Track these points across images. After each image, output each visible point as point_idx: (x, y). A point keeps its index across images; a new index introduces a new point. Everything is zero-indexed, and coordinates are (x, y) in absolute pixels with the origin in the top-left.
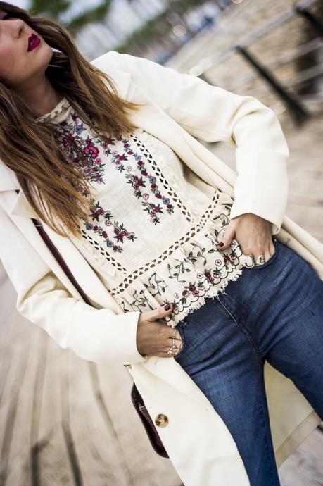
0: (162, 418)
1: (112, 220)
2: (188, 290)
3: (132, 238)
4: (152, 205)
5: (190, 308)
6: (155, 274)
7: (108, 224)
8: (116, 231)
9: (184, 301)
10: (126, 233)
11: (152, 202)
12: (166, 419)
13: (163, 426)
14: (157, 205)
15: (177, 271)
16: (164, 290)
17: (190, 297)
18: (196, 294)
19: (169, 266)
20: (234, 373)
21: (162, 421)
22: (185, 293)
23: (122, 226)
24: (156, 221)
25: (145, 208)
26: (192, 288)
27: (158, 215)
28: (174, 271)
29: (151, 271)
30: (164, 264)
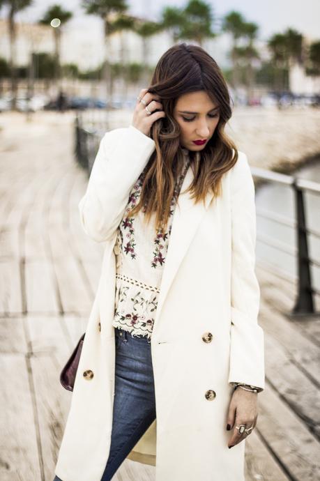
0: (91, 373)
1: (132, 236)
2: (132, 316)
3: (133, 256)
4: (160, 255)
5: (121, 326)
6: (128, 288)
7: (128, 236)
8: (128, 245)
9: (123, 318)
10: (132, 251)
11: (162, 253)
12: (92, 376)
13: (87, 379)
14: (163, 257)
15: (140, 301)
16: (122, 301)
17: (128, 321)
18: (133, 323)
19: (139, 293)
20: (135, 393)
21: (89, 375)
22: (128, 316)
23: (133, 245)
24: (154, 265)
25: (155, 252)
26: (135, 318)
27: (158, 263)
28: (138, 298)
29: (129, 285)
30: (138, 289)
